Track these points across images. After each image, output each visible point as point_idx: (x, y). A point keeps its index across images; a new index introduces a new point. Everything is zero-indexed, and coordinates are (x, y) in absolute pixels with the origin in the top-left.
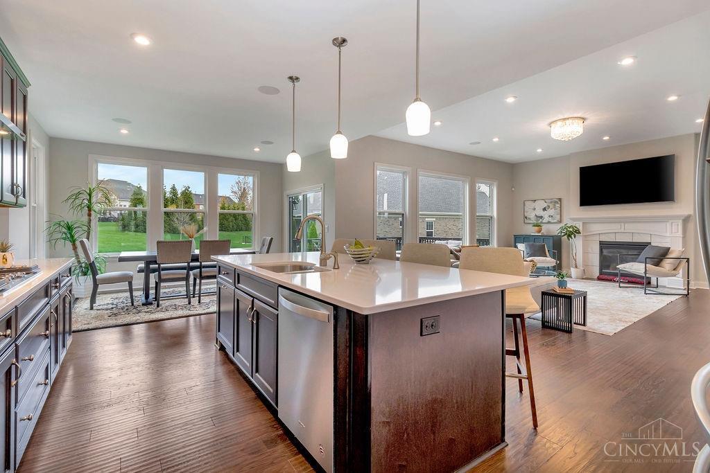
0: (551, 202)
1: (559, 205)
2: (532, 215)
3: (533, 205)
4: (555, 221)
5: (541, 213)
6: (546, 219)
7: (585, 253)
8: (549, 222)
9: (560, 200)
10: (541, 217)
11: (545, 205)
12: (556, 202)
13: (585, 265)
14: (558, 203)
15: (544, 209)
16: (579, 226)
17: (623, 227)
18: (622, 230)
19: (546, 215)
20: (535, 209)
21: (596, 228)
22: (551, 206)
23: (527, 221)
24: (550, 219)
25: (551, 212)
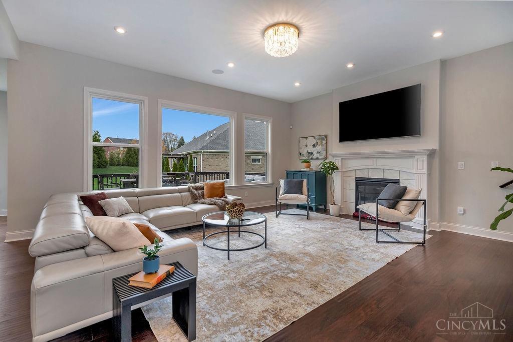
0: (319, 139)
1: (325, 142)
2: (304, 151)
3: (305, 142)
4: (322, 157)
5: (311, 149)
6: (315, 155)
7: (343, 189)
8: (317, 159)
9: (326, 136)
10: (312, 153)
11: (315, 141)
12: (323, 139)
13: (344, 201)
15: (314, 146)
16: (338, 162)
17: (375, 162)
18: (374, 167)
19: (314, 151)
20: (307, 146)
21: (353, 164)
22: (319, 141)
23: (301, 157)
24: (318, 156)
25: (319, 148)
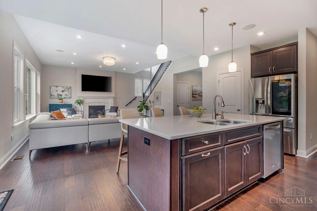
0: (66, 88)
2: (55, 94)
3: (56, 89)
4: (68, 97)
5: (61, 93)
6: (64, 96)
8: (65, 98)
9: (71, 87)
10: (61, 95)
11: (63, 89)
14: (69, 89)
15: (63, 91)
19: (63, 94)
20: (57, 91)
22: (66, 90)
23: (52, 97)
24: (66, 96)
25: (66, 93)
